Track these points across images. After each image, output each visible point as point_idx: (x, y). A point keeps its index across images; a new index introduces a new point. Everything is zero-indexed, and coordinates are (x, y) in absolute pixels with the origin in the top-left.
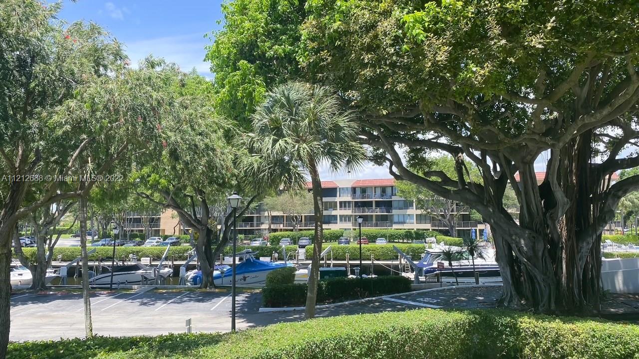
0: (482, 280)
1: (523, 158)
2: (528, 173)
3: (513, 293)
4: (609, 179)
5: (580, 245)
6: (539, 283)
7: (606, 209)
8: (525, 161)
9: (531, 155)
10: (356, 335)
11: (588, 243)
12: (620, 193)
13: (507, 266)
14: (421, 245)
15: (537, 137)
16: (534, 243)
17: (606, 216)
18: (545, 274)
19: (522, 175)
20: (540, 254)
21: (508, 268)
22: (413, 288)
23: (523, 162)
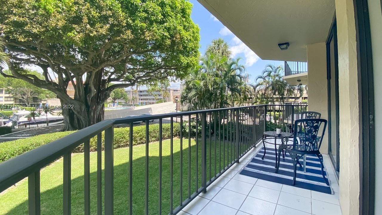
0: (50, 124)
1: (78, 73)
2: (79, 80)
3: (70, 126)
4: (108, 85)
5: (98, 106)
6: (82, 121)
7: (107, 94)
8: (79, 75)
9: (82, 73)
10: (11, 150)
11: (100, 106)
12: (112, 89)
13: (67, 116)
14: (10, 111)
15: (89, 66)
16: (81, 106)
17: (107, 96)
18: (85, 118)
19: (77, 80)
20: (83, 110)
21: (68, 117)
22: (12, 131)
23: (78, 75)
